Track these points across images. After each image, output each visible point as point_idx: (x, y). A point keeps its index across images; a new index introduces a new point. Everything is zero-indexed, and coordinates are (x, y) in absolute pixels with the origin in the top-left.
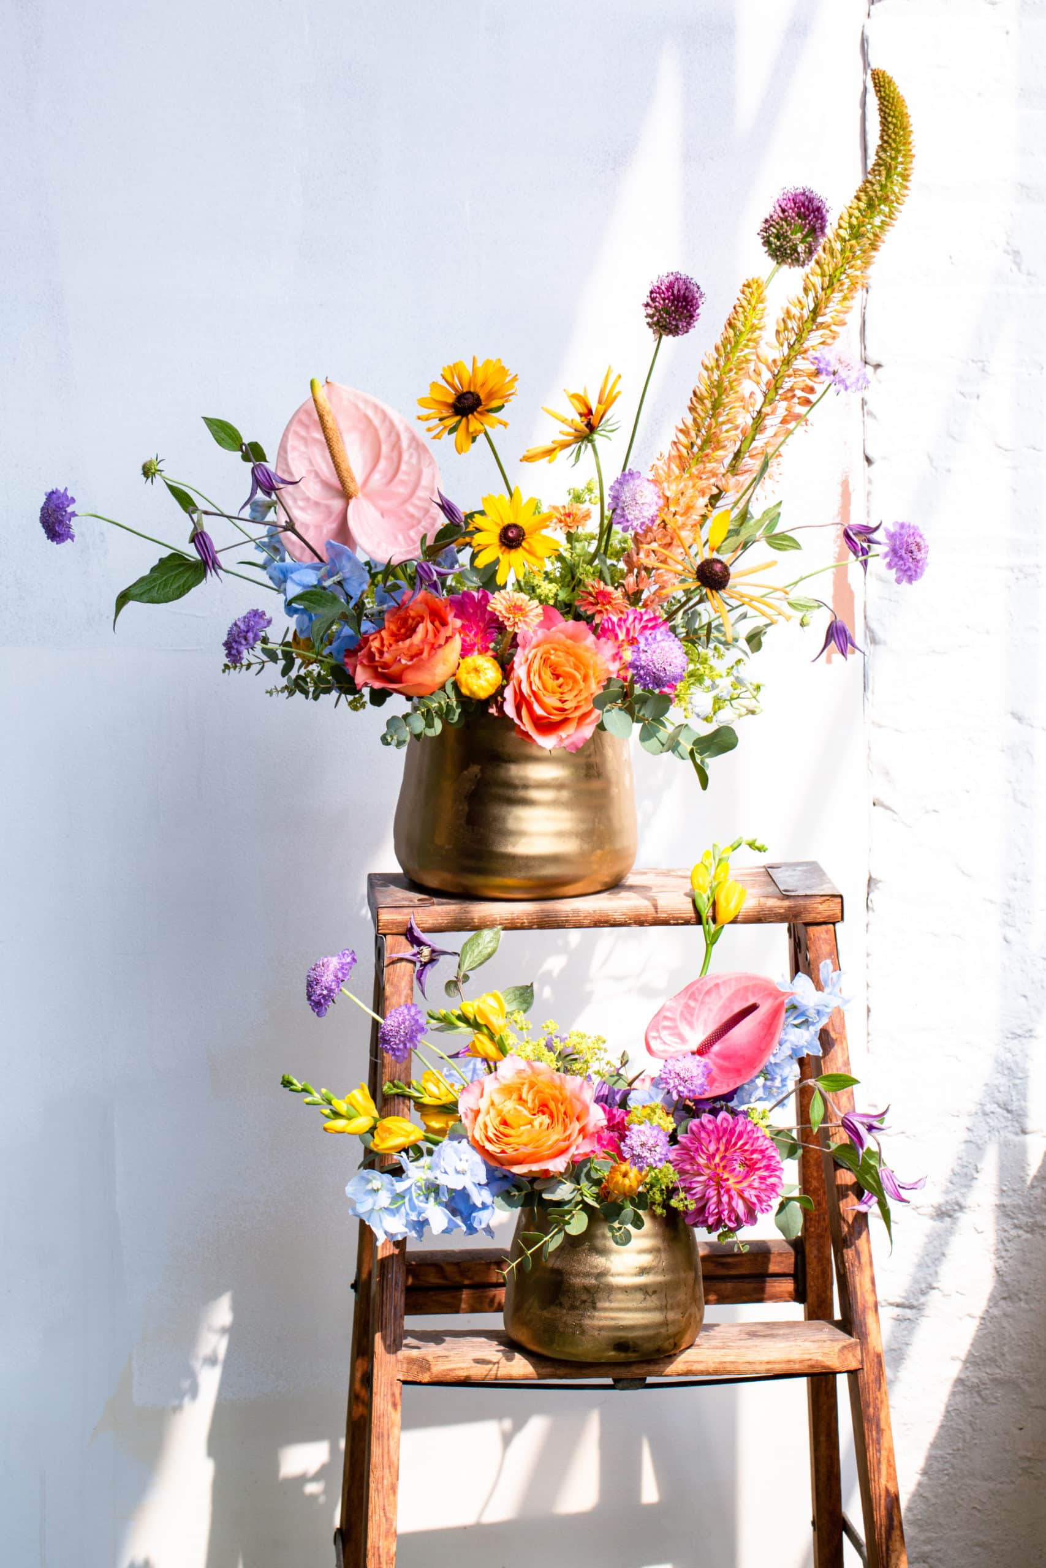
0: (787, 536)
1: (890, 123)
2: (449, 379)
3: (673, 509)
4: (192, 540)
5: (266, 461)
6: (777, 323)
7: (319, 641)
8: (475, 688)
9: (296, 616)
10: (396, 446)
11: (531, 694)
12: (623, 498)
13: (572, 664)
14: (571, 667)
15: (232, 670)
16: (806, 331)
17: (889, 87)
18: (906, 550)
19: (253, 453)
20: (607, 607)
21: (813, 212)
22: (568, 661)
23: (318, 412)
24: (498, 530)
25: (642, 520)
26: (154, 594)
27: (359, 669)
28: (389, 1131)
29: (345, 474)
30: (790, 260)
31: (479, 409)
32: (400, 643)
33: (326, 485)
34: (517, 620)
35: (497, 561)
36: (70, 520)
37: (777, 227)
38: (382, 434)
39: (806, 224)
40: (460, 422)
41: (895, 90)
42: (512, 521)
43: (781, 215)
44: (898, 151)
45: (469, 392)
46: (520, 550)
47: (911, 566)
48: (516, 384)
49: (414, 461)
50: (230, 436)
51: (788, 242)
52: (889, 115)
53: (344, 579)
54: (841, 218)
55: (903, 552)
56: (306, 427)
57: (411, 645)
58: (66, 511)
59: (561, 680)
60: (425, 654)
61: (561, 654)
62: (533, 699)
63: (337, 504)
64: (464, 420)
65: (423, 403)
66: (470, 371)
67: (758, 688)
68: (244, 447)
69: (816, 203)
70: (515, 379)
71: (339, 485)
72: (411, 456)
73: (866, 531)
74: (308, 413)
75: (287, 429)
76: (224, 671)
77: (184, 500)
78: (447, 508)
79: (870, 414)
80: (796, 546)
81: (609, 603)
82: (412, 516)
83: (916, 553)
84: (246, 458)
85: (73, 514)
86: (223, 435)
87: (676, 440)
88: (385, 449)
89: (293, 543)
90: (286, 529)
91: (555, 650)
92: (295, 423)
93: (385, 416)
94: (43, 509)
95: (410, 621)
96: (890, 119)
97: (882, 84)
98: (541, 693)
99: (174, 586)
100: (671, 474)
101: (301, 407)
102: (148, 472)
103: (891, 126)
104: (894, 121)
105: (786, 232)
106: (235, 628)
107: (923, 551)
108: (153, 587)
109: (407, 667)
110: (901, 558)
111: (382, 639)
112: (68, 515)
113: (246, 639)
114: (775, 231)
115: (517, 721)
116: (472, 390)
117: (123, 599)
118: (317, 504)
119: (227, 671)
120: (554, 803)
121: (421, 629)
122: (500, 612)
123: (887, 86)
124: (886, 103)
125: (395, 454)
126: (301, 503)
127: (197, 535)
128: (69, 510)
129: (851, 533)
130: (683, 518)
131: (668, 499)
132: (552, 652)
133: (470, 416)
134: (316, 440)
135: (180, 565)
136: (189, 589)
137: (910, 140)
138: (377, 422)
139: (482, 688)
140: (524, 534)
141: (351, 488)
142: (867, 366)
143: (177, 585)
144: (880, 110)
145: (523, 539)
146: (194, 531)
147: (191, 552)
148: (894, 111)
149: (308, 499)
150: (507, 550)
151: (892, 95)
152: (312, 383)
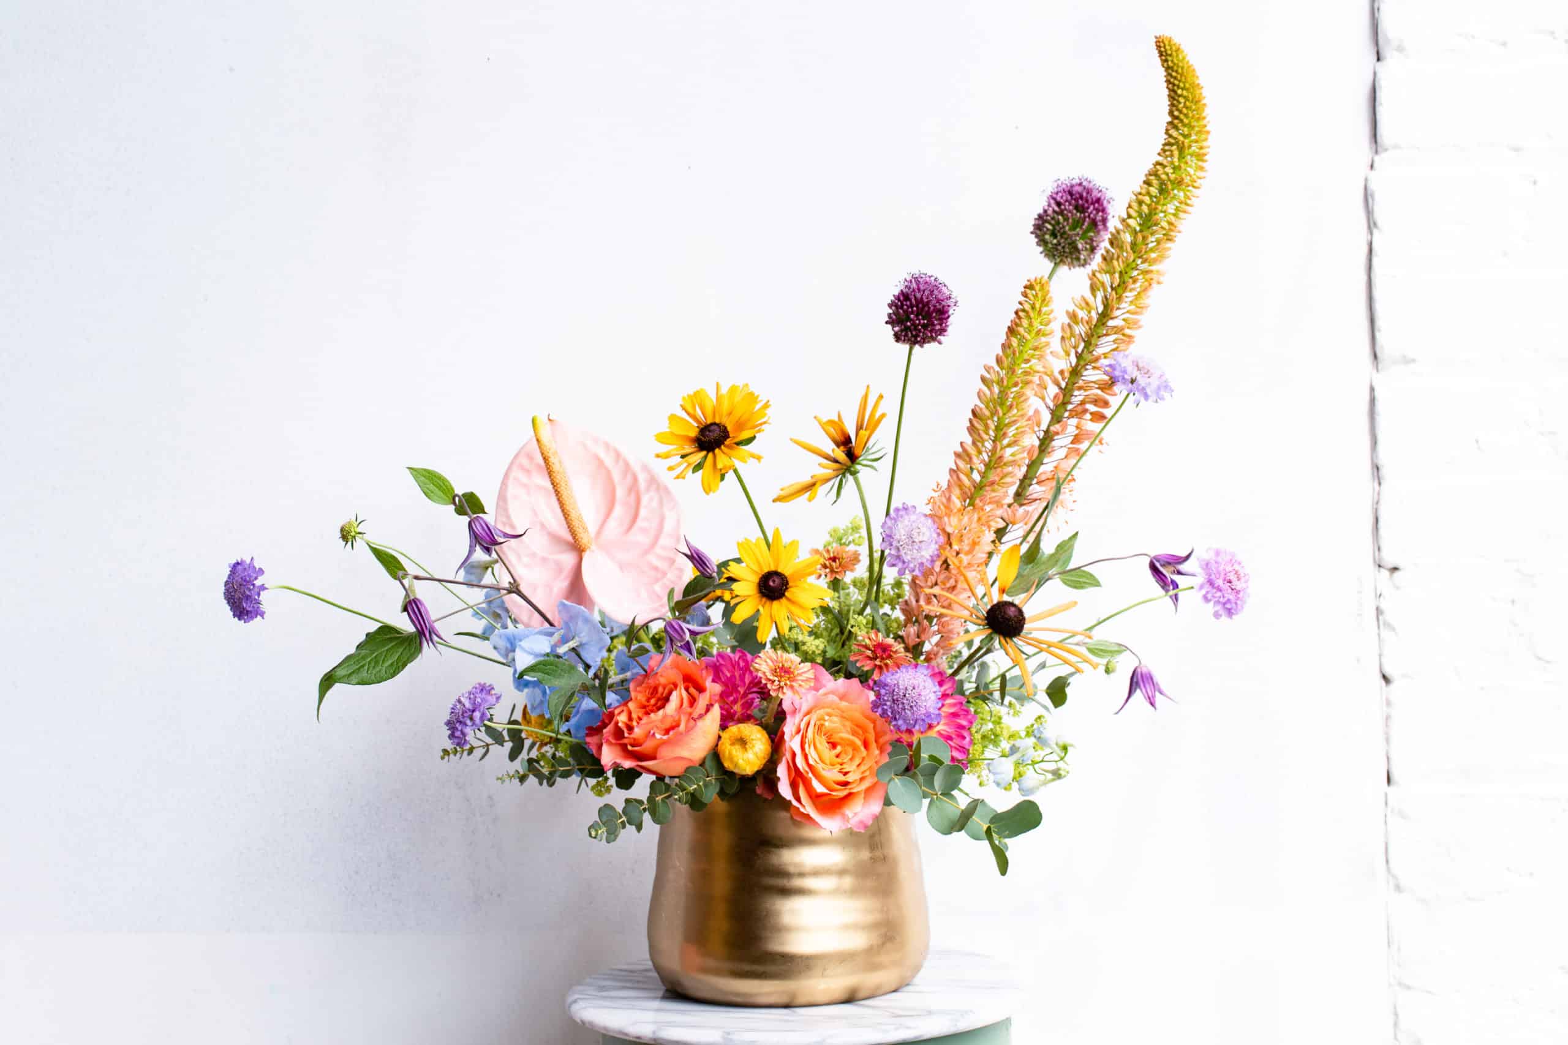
0: (1084, 572)
1: (1179, 96)
2: (690, 410)
3: (956, 547)
4: (405, 609)
5: (485, 513)
6: (1063, 329)
7: (558, 718)
8: (741, 762)
9: (526, 690)
10: (634, 488)
11: (807, 769)
12: (897, 537)
13: (849, 729)
14: (849, 733)
15: (452, 756)
16: (1095, 336)
17: (1177, 56)
18: (1224, 580)
19: (469, 505)
20: (888, 661)
21: (1093, 203)
22: (844, 726)
23: (542, 454)
24: (756, 579)
25: (920, 561)
26: (364, 674)
27: (605, 749)
29: (576, 523)
30: (1069, 260)
31: (727, 442)
32: (652, 715)
33: (555, 539)
34: (781, 683)
35: (756, 616)
36: (259, 594)
37: (1053, 222)
38: (616, 476)
39: (1085, 217)
40: (706, 457)
41: (1184, 58)
42: (773, 568)
43: (1056, 209)
44: (1192, 127)
45: (714, 424)
46: (784, 600)
47: (1232, 597)
48: (768, 411)
49: (655, 504)
50: (439, 487)
51: (1066, 239)
52: (1178, 87)
53: (581, 645)
54: (1130, 206)
55: (1219, 582)
56: (528, 472)
57: (665, 716)
58: (254, 585)
59: (839, 749)
60: (682, 727)
61: (835, 719)
62: (810, 775)
63: (568, 559)
64: (710, 455)
65: (661, 438)
66: (714, 399)
67: (1065, 748)
68: (457, 499)
69: (1095, 194)
70: (767, 405)
71: (570, 538)
72: (651, 499)
73: (1174, 562)
74: (530, 458)
75: (506, 476)
76: (443, 758)
77: (391, 564)
78: (697, 559)
80: (1095, 583)
81: (890, 657)
82: (656, 569)
83: (1235, 583)
84: (460, 511)
85: (263, 588)
86: (431, 487)
87: (955, 468)
88: (620, 493)
89: (520, 606)
90: (510, 592)
91: (829, 715)
92: (515, 468)
93: (618, 455)
94: (226, 583)
95: (660, 690)
96: (1179, 92)
97: (1169, 52)
98: (820, 767)
99: (387, 664)
100: (952, 506)
101: (522, 448)
102: (346, 535)
103: (1182, 100)
104: (1185, 93)
105: (1064, 227)
106: (458, 706)
107: (1243, 580)
108: (363, 666)
109: (664, 743)
110: (1219, 589)
111: (630, 713)
112: (256, 590)
113: (471, 719)
114: (1050, 227)
115: (794, 801)
116: (717, 421)
117: (328, 681)
118: (544, 560)
119: (446, 757)
120: (837, 892)
121: (674, 698)
122: (764, 673)
123: (1174, 54)
124: (1174, 74)
125: (633, 496)
126: (526, 560)
127: (410, 602)
128: (258, 583)
129: (1158, 565)
130: (970, 557)
131: (949, 535)
132: (827, 718)
133: (717, 451)
134: (540, 488)
135: (391, 639)
136: (404, 665)
137: (1204, 115)
138: (609, 461)
139: (748, 762)
140: (787, 583)
141: (584, 539)
143: (390, 662)
144: (1168, 81)
145: (787, 588)
146: (405, 598)
147: (405, 624)
148: (1184, 83)
149: (533, 555)
150: (768, 603)
151: (1181, 64)
152: (533, 421)
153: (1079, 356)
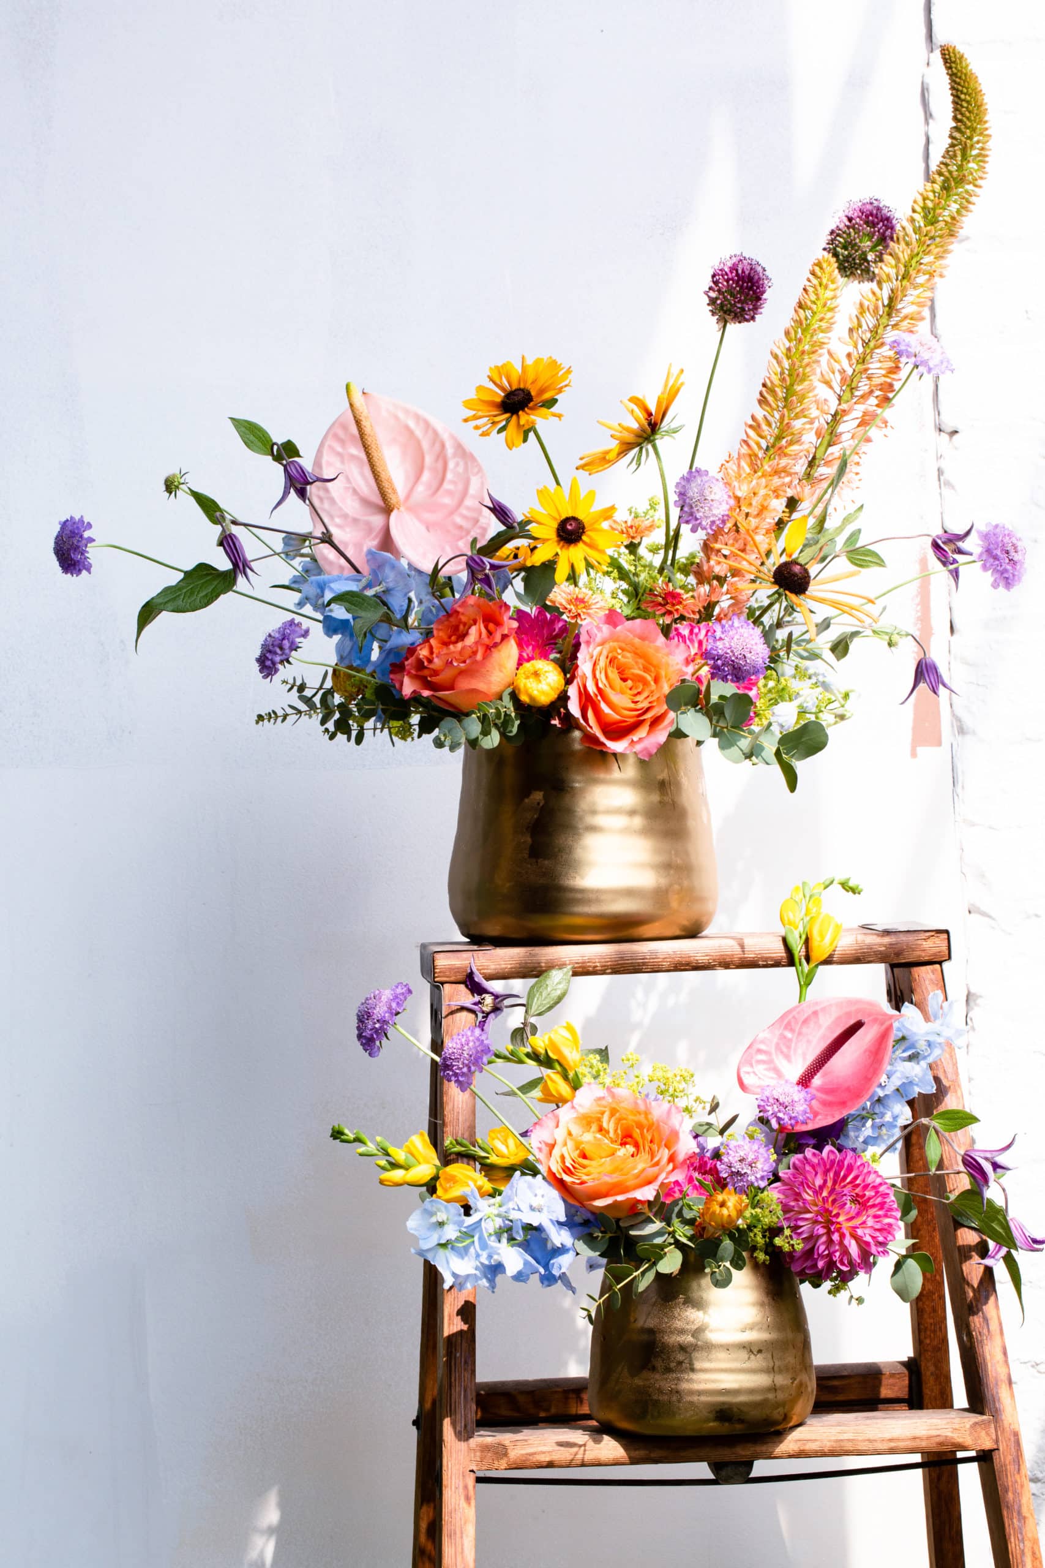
0: (869, 550)
1: (962, 100)
2: (498, 381)
3: (745, 509)
4: (221, 544)
5: (299, 456)
6: (851, 319)
7: (362, 635)
8: (535, 693)
9: (337, 638)
10: (441, 457)
11: (596, 692)
12: (690, 494)
13: (641, 667)
14: (639, 669)
15: (266, 721)
16: (881, 327)
17: (961, 62)
18: (1002, 550)
19: (286, 452)
20: (678, 607)
21: (882, 221)
22: (637, 663)
23: (355, 417)
24: (555, 525)
25: (712, 519)
26: (180, 602)
27: (406, 680)
28: (452, 1179)
29: (385, 484)
30: (859, 272)
31: (531, 404)
32: (451, 647)
33: (365, 502)
34: (579, 611)
36: (86, 546)
37: (845, 235)
38: (425, 445)
39: (875, 232)
40: (508, 421)
41: (967, 66)
42: (570, 515)
43: (848, 223)
44: (974, 130)
45: (519, 389)
46: (581, 545)
47: (1009, 567)
48: (570, 376)
49: (461, 469)
50: (259, 438)
51: (856, 251)
52: (962, 92)
53: (387, 591)
54: (915, 202)
55: (998, 552)
56: (342, 442)
57: (463, 648)
58: (81, 536)
59: (629, 683)
60: (479, 657)
61: (628, 655)
62: (599, 698)
63: (378, 520)
64: (514, 417)
65: (468, 404)
66: (520, 371)
67: (846, 696)
68: (275, 448)
69: (885, 211)
70: (569, 371)
71: (381, 503)
72: (457, 464)
73: (954, 539)
74: (345, 427)
75: (322, 445)
76: (257, 722)
77: (209, 507)
78: (500, 511)
79: (948, 484)
80: (880, 563)
81: (680, 603)
82: (460, 527)
83: (1012, 553)
84: (278, 458)
85: (91, 540)
86: (252, 438)
87: (745, 438)
88: (428, 460)
89: (331, 563)
90: (323, 541)
91: (623, 650)
92: (330, 436)
93: (427, 425)
94: (57, 537)
95: (461, 627)
96: (963, 96)
97: (953, 59)
98: (608, 691)
99: (202, 594)
100: (742, 472)
101: (337, 419)
102: (170, 486)
103: (965, 104)
104: (968, 98)
105: (855, 239)
106: (269, 639)
107: (1020, 553)
108: (179, 596)
109: (461, 673)
110: (996, 558)
111: (431, 648)
112: (84, 542)
113: (281, 648)
114: (841, 240)
115: (582, 721)
116: (522, 386)
117: (147, 614)
118: (355, 521)
119: (261, 723)
120: (626, 831)
121: (473, 630)
122: (561, 604)
123: (958, 61)
124: (958, 80)
125: (440, 465)
126: (338, 520)
127: (226, 537)
128: (86, 534)
129: (940, 542)
130: (757, 520)
131: (739, 498)
132: (619, 651)
133: (521, 413)
134: (353, 457)
135: (207, 575)
136: (217, 597)
137: (986, 118)
138: (419, 432)
139: (543, 693)
140: (583, 528)
141: (393, 500)
142: (942, 433)
143: (204, 593)
144: (952, 88)
145: (583, 533)
146: (221, 534)
147: (223, 563)
148: (967, 89)
149: (345, 516)
150: (566, 545)
151: (964, 71)
152: (348, 387)
153: (866, 344)
